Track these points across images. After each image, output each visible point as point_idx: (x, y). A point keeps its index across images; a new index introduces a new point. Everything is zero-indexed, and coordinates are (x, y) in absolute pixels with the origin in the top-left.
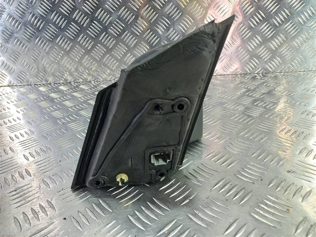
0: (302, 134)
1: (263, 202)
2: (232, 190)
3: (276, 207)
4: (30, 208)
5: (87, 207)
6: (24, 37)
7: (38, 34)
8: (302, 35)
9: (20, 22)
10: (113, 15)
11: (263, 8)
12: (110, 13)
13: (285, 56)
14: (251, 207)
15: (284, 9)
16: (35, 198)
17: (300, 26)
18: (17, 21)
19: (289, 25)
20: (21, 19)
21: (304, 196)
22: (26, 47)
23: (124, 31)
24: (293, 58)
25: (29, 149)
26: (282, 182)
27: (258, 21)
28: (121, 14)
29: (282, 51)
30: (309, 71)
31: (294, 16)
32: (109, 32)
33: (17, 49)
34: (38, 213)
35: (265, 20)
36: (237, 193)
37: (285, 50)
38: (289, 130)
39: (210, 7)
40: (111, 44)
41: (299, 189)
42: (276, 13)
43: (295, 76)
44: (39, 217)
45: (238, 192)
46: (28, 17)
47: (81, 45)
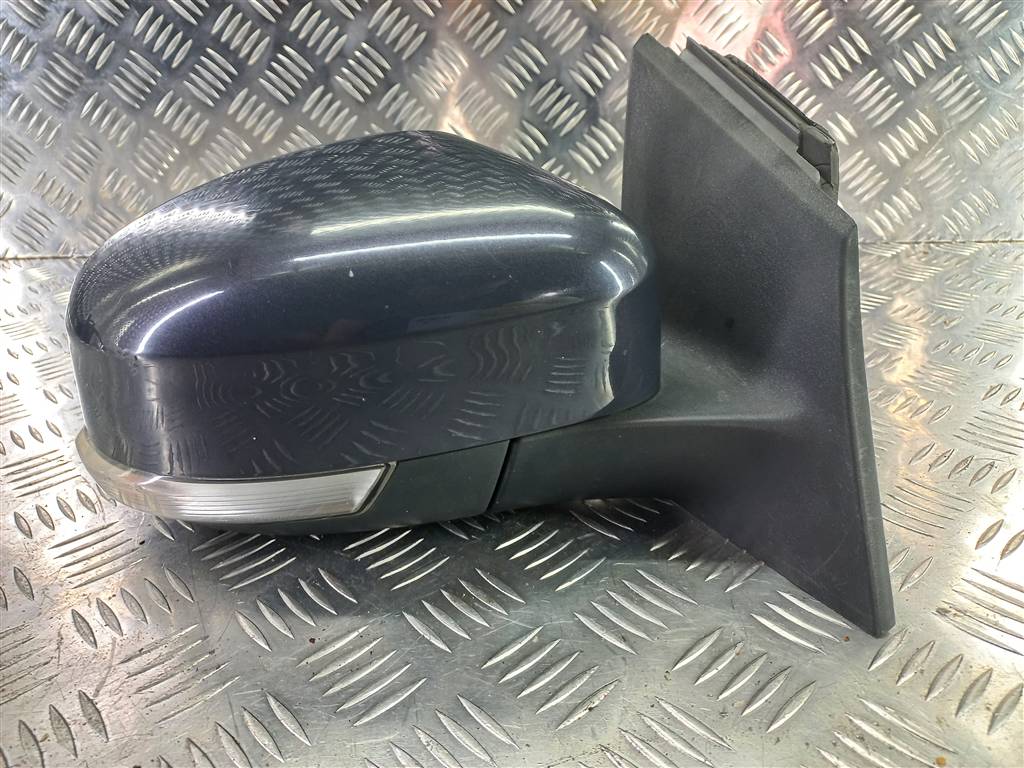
0: (988, 468)
1: (850, 727)
2: (741, 676)
3: (897, 751)
4: (17, 723)
5: (222, 724)
6: (42, 93)
7: (91, 85)
8: (993, 118)
9: (31, 40)
10: (351, 27)
11: (864, 20)
12: (339, 19)
13: (931, 188)
14: (807, 744)
15: (934, 27)
16: (37, 684)
17: (984, 87)
18: (18, 37)
19: (950, 83)
20: (31, 31)
21: (998, 710)
22: (49, 129)
23: (387, 84)
24: (960, 197)
25: (37, 494)
26: (919, 650)
27: (846, 66)
28: (377, 27)
29: (921, 173)
30: (1011, 241)
31: (967, 52)
32: (336, 85)
33: (19, 133)
34: (41, 744)
35: (868, 62)
36: (758, 687)
37: (934, 170)
38: (944, 455)
39: (684, 13)
40: (341, 126)
41: (977, 680)
42: (907, 41)
43: (962, 259)
44: (43, 761)
45: (761, 684)
46: (57, 23)
47: (238, 128)
